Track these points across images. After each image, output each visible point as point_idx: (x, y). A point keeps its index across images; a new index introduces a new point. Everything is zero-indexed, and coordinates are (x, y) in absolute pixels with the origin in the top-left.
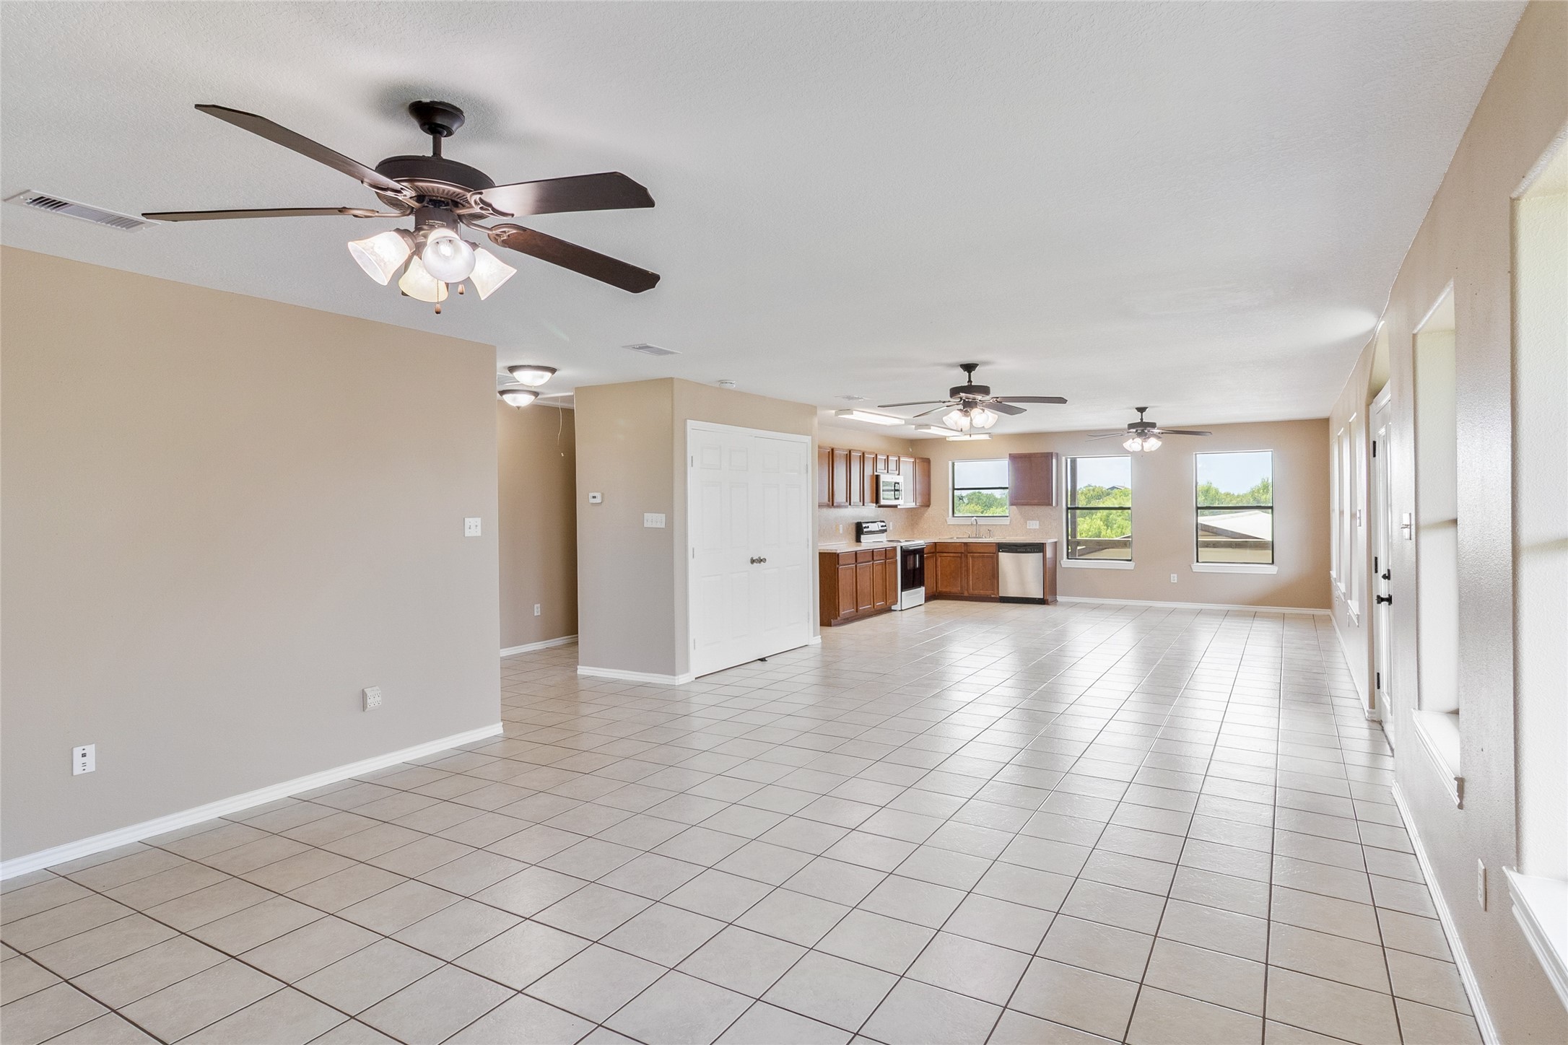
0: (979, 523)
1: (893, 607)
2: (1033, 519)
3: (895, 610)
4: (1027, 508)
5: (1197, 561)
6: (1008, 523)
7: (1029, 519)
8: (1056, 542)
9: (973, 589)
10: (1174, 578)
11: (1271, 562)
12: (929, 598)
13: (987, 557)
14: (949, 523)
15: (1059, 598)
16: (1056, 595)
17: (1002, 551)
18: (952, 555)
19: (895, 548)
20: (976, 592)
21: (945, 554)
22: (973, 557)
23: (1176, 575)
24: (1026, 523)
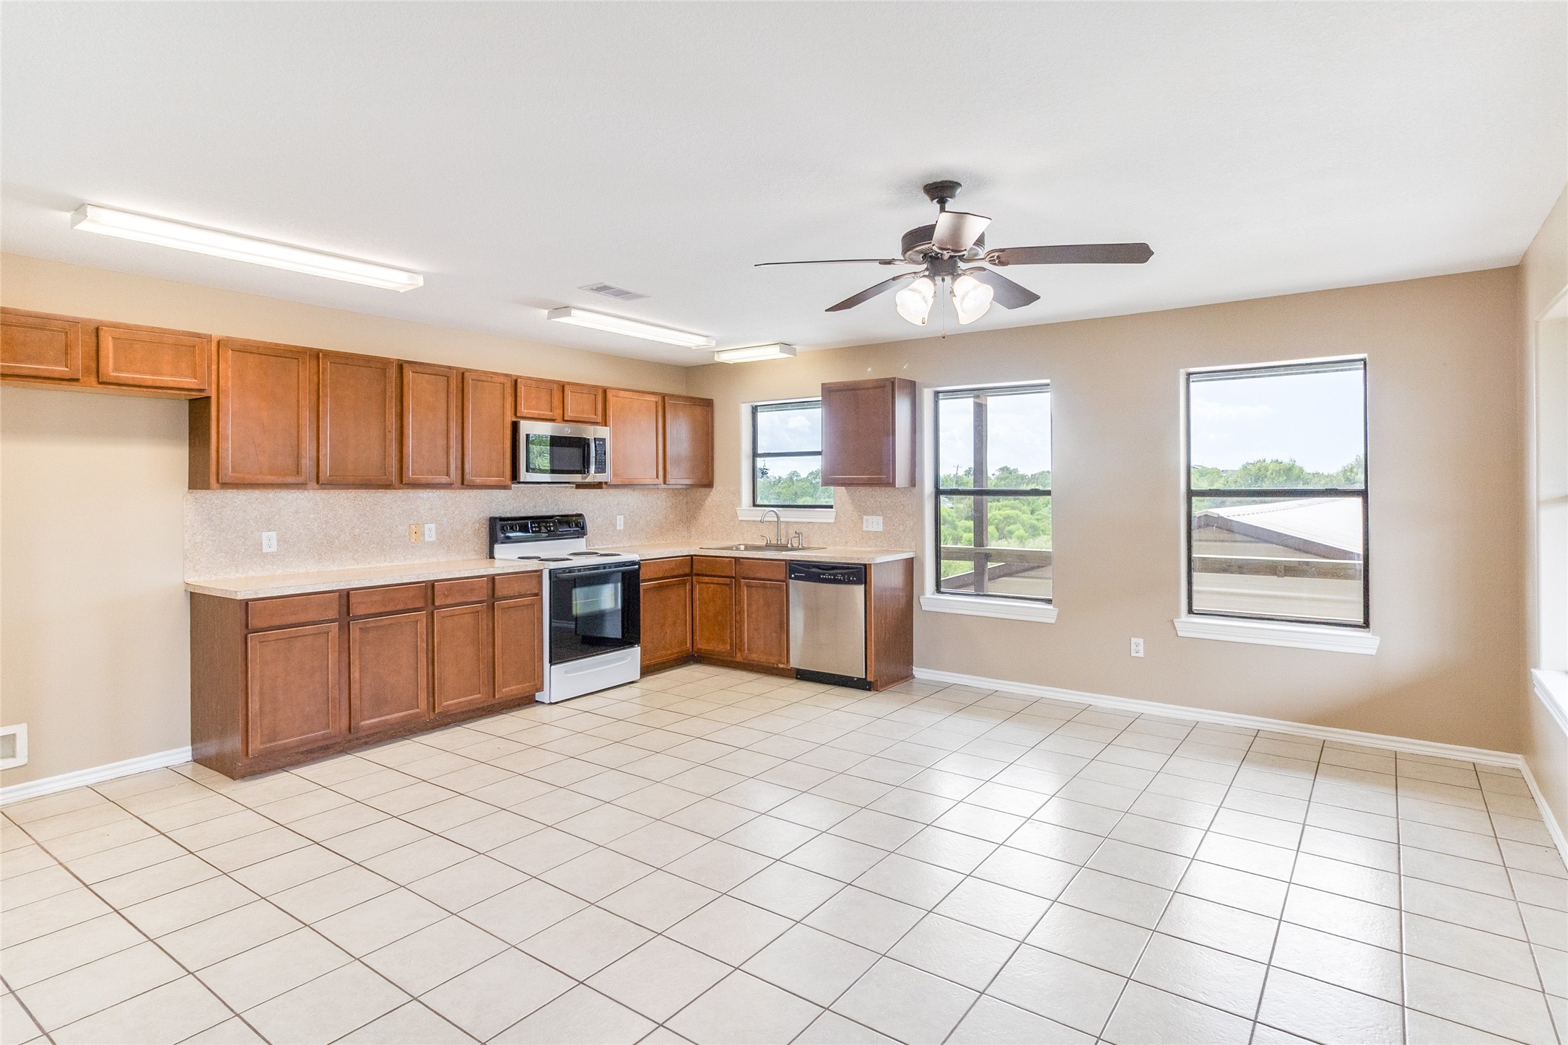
0: (782, 519)
1: (538, 696)
2: (874, 513)
3: (543, 703)
4: (863, 491)
5: (1190, 611)
6: (833, 521)
7: (866, 513)
8: (912, 559)
9: (749, 650)
10: (1138, 647)
11: (1361, 620)
12: (648, 670)
13: (772, 587)
14: (740, 518)
15: (918, 672)
16: (911, 663)
17: (797, 578)
18: (716, 580)
19: (538, 573)
20: (754, 656)
21: (706, 579)
22: (749, 586)
23: (1141, 641)
24: (861, 519)
